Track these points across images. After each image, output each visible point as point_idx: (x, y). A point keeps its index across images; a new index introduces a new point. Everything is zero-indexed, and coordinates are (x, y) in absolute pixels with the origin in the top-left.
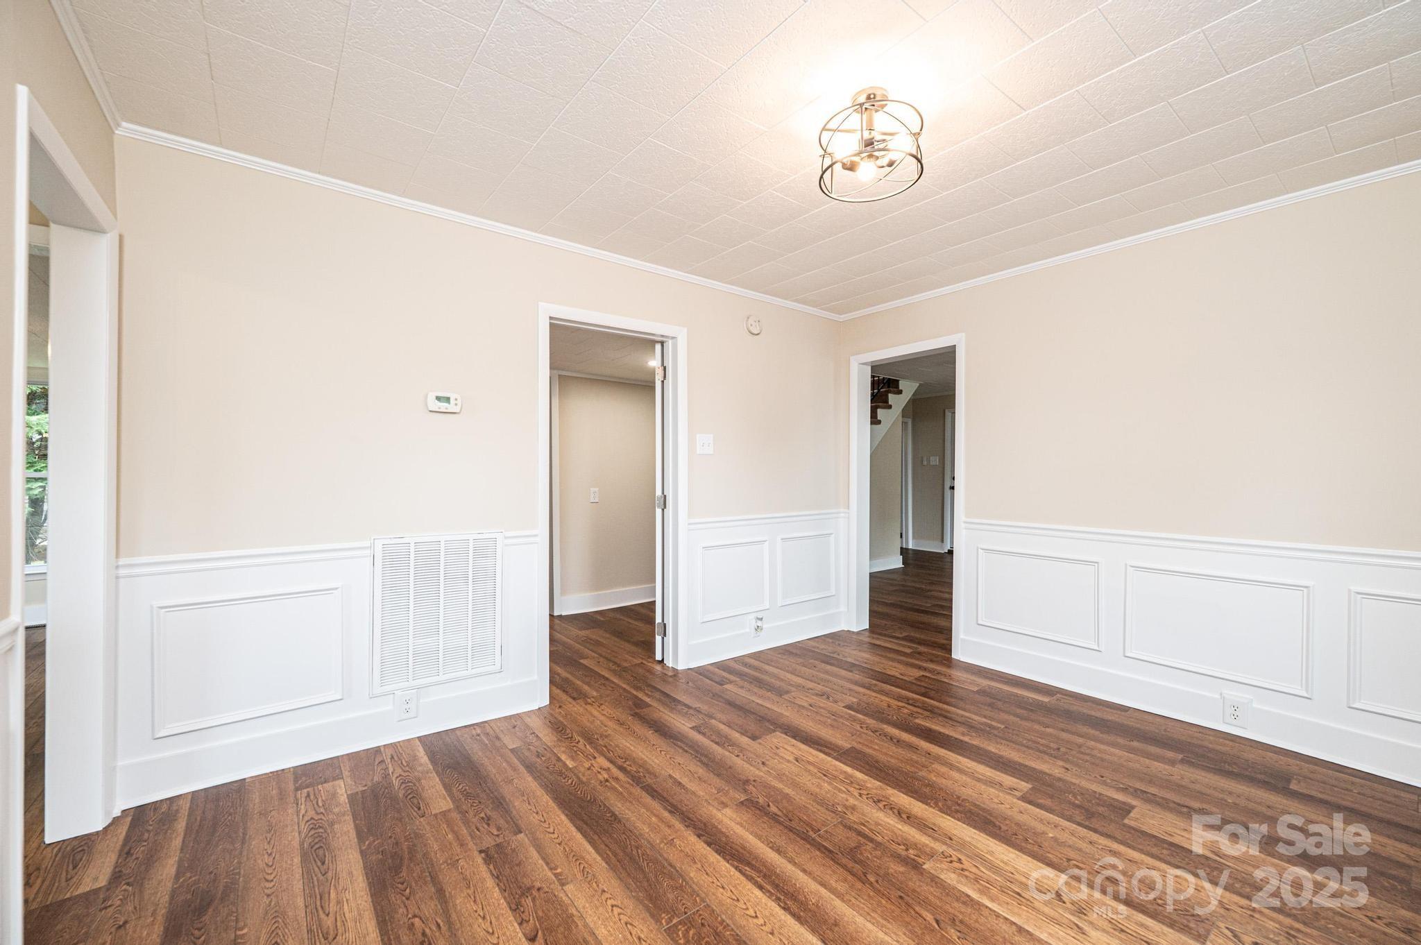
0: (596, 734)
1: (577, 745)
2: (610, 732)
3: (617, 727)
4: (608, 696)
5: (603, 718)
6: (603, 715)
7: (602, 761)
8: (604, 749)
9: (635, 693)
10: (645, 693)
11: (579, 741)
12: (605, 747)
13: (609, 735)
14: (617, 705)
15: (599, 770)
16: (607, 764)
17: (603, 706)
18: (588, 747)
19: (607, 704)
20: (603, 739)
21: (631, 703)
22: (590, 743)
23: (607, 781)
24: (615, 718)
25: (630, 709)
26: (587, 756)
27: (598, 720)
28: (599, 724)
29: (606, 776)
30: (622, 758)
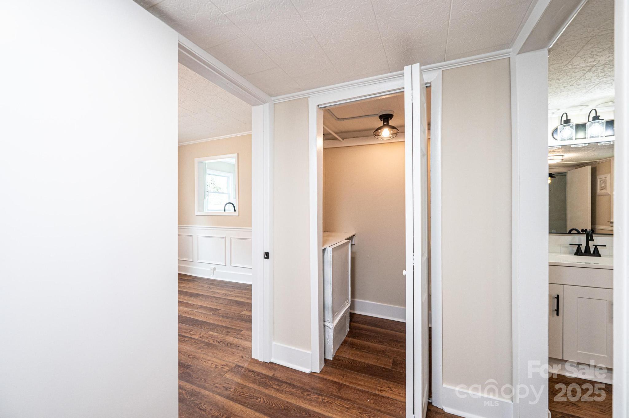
0: (206, 348)
1: (214, 340)
2: (199, 351)
3: (196, 355)
4: (216, 377)
5: (209, 358)
6: (210, 360)
7: (196, 337)
8: (198, 342)
9: (194, 387)
10: (185, 390)
11: (214, 342)
12: (198, 343)
13: (199, 349)
14: (204, 371)
15: (195, 334)
16: (193, 337)
17: (214, 367)
18: (207, 341)
19: (212, 369)
20: (201, 346)
21: (194, 376)
22: (207, 343)
23: (190, 331)
24: (200, 360)
25: (193, 371)
26: (205, 337)
27: (211, 356)
28: (208, 354)
29: (191, 333)
30: (186, 340)
